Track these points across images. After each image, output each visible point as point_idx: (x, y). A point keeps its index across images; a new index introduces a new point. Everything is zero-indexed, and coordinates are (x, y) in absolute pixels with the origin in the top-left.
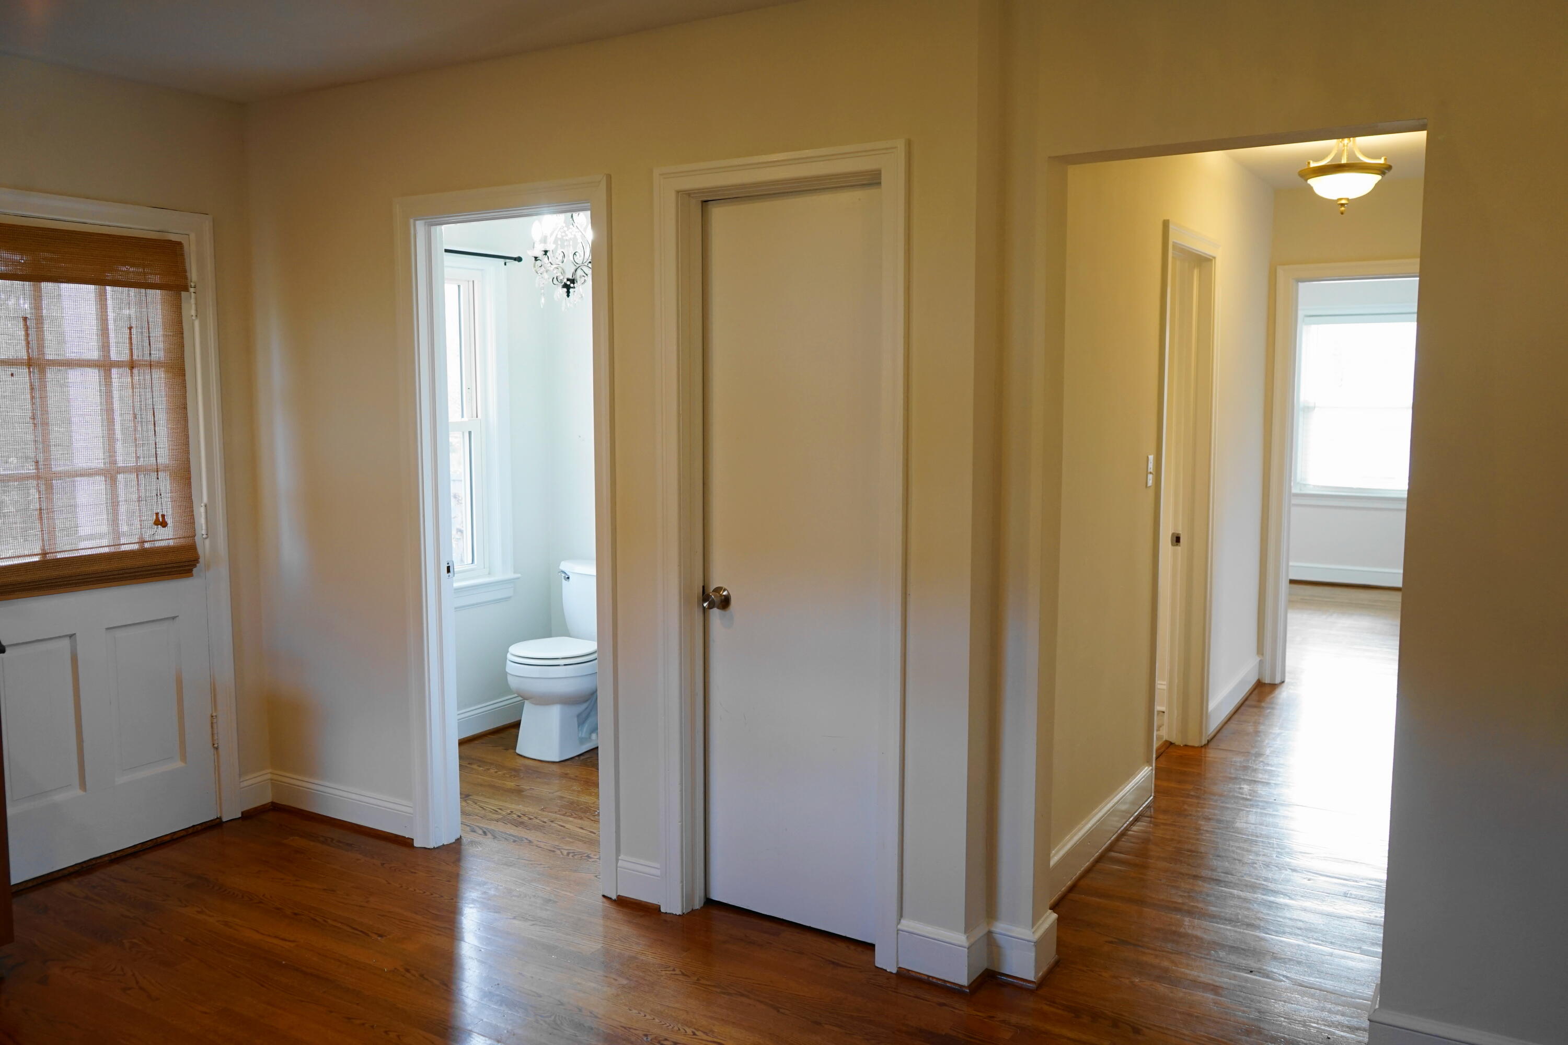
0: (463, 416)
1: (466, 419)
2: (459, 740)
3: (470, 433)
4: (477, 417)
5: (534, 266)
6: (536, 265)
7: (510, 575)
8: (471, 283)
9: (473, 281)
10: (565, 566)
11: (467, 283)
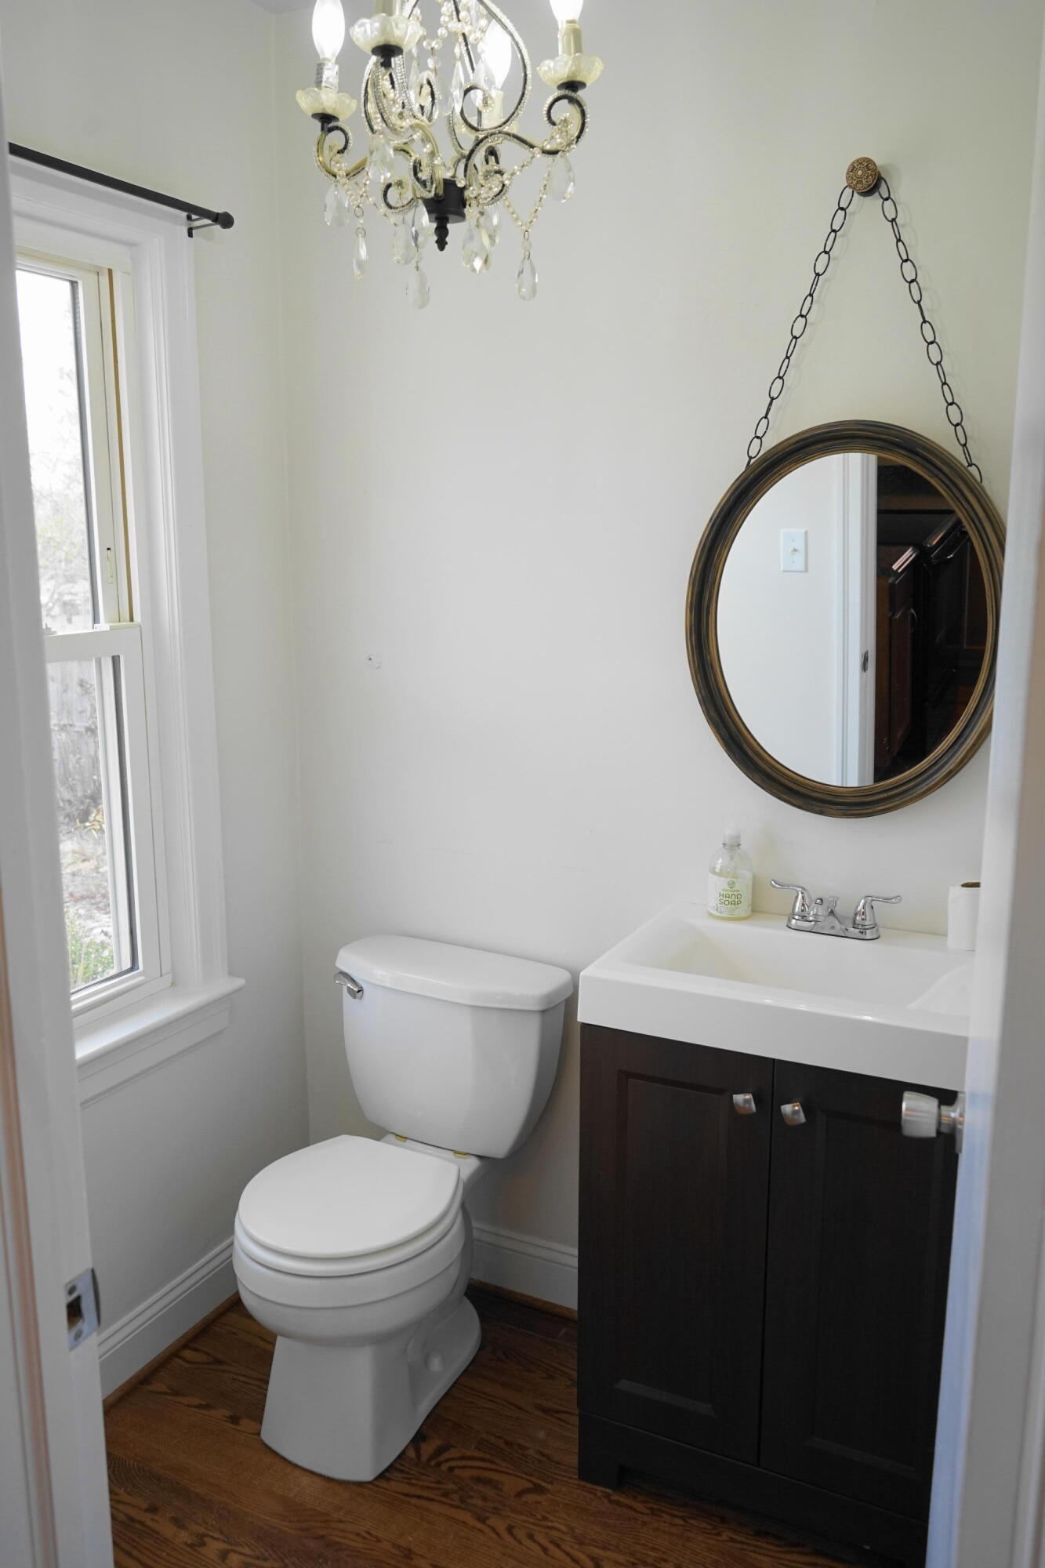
0: (96, 620)
1: (103, 626)
2: (104, 1402)
3: (115, 661)
4: (132, 620)
5: (320, 150)
6: (326, 146)
7: (225, 985)
8: (105, 280)
9: (110, 271)
10: (349, 960)
11: (96, 276)
